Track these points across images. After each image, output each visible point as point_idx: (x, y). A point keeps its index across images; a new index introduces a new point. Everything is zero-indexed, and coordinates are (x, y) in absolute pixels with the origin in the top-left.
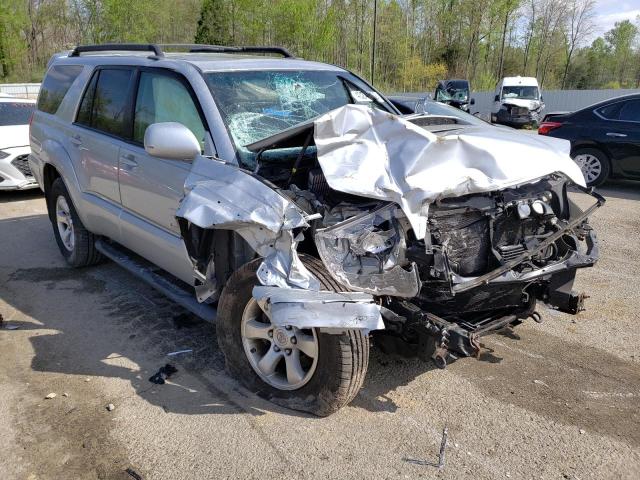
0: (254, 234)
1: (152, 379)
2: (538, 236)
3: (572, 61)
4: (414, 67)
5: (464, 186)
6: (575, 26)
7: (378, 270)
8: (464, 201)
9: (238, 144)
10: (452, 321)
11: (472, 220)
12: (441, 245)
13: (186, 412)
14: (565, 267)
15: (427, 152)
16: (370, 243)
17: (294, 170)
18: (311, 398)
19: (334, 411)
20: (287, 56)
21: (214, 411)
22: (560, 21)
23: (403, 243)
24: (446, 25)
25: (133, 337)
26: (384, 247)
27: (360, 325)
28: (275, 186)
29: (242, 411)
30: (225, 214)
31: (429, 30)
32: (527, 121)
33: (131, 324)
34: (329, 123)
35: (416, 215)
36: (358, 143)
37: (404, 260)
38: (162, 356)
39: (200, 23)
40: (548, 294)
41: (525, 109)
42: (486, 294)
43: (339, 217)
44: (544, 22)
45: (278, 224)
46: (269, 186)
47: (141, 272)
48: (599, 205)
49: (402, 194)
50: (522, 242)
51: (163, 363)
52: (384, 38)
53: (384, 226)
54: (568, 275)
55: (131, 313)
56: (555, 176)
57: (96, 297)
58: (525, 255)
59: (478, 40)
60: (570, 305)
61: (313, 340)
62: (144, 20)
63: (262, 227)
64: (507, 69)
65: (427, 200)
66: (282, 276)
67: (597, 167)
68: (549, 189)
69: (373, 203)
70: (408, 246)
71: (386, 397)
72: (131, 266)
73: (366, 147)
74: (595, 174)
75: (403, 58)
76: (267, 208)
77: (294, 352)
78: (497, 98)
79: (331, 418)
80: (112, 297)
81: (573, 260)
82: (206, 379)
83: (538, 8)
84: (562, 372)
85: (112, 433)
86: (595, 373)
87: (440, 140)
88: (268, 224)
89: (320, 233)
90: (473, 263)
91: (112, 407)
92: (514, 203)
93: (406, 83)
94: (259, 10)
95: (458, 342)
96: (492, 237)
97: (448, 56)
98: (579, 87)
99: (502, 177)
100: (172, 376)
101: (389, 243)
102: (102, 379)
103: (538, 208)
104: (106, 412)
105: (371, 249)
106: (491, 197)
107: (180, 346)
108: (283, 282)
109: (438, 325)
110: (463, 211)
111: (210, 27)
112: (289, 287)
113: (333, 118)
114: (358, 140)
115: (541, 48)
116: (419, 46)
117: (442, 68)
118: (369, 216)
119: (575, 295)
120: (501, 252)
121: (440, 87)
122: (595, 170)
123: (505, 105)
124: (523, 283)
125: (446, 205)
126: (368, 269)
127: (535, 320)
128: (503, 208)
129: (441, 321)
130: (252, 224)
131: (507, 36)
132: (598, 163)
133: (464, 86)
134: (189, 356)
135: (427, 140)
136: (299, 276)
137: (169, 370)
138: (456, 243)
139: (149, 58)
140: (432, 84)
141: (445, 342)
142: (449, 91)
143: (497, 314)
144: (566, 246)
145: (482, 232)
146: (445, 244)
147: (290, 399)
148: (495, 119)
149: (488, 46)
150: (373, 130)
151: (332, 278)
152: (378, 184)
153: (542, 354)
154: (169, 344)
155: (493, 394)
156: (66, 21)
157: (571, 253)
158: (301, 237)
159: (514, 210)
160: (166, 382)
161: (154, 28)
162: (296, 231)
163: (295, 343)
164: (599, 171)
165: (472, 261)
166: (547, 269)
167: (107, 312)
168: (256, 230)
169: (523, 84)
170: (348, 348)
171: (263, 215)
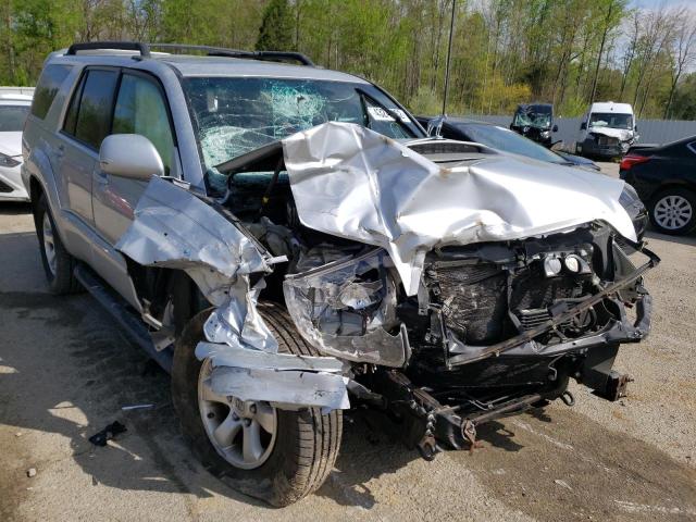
0: (204, 276)
1: (92, 440)
2: (572, 299)
3: (679, 88)
4: (495, 86)
5: (473, 231)
6: (684, 47)
7: (360, 329)
8: (475, 250)
9: (209, 163)
10: (443, 402)
11: (486, 274)
12: (442, 304)
13: (119, 485)
14: (603, 340)
15: (427, 187)
16: (352, 296)
17: (265, 200)
18: (266, 482)
19: (289, 503)
20: (305, 63)
21: (151, 486)
22: (667, 41)
23: (393, 299)
24: (535, 42)
25: (90, 383)
26: (367, 303)
27: (320, 402)
28: (235, 218)
29: (184, 489)
30: (170, 250)
31: (513, 47)
32: (617, 153)
33: (94, 366)
34: (303, 143)
35: (407, 265)
36: (343, 171)
37: (393, 319)
38: (115, 410)
39: (261, 30)
40: (581, 372)
41: (616, 139)
42: (501, 368)
43: (318, 260)
44: (647, 42)
45: (233, 267)
46: (228, 218)
47: (111, 306)
48: (651, 265)
49: (391, 237)
50: (550, 305)
51: (113, 419)
52: (462, 55)
53: (369, 277)
54: (608, 350)
55: (99, 352)
56: (593, 225)
57: (67, 331)
58: (550, 323)
59: (569, 60)
60: (608, 389)
61: (272, 413)
62: (203, 25)
63: (213, 269)
64: (601, 94)
65: (421, 247)
66: (234, 331)
67: (687, 212)
68: (590, 240)
69: (356, 247)
70: (399, 302)
71: (363, 487)
72: (103, 299)
73: (352, 175)
74: (685, 219)
75: (482, 77)
76: (220, 245)
77: (253, 424)
78: (584, 126)
79: (287, 509)
80: (86, 332)
81: (614, 333)
82: (156, 444)
83: (642, 25)
84: (594, 471)
85: (22, 506)
86: (636, 476)
87: (444, 173)
88: (220, 266)
89: (290, 280)
90: (484, 328)
91: (33, 472)
92: (542, 256)
93: (485, 104)
94: (324, 17)
95: (447, 431)
96: (509, 298)
97: (534, 77)
98: (685, 117)
99: (524, 222)
100: (119, 436)
101: (376, 298)
102: (37, 433)
103: (572, 263)
104: (26, 478)
105: (351, 303)
106: (510, 248)
107: (140, 399)
108: (235, 338)
109: (425, 407)
110: (475, 262)
111: (272, 34)
112: (242, 347)
113: (309, 137)
114: (343, 167)
115: (642, 71)
116: (501, 65)
117: (526, 89)
118: (352, 263)
119: (615, 377)
120: (520, 317)
121: (519, 111)
122: (685, 215)
123: (592, 134)
124: (547, 358)
125: (448, 254)
126: (348, 328)
127: (566, 402)
128: (525, 262)
129: (431, 400)
130: (200, 264)
131: (604, 56)
132: (689, 207)
133: (547, 111)
134: (146, 411)
135: (426, 171)
136: (254, 332)
137: (116, 429)
138: (463, 302)
139: (133, 58)
140: (513, 107)
141: (431, 429)
142: (529, 115)
143: (517, 392)
144: (607, 313)
145: (498, 290)
146: (448, 302)
147: (244, 481)
148: (580, 149)
149: (581, 67)
150: (363, 155)
151: (301, 337)
152: (364, 223)
153: (572, 444)
154: (128, 395)
155: (499, 494)
156: (122, 23)
157: (613, 323)
158: (263, 284)
159: (540, 265)
160: (110, 442)
161: (215, 33)
162: (255, 277)
163: (255, 412)
164: (689, 216)
165: (483, 326)
166: (579, 342)
167: (74, 350)
168: (207, 272)
169: (614, 112)
170: (309, 427)
171: (214, 254)
